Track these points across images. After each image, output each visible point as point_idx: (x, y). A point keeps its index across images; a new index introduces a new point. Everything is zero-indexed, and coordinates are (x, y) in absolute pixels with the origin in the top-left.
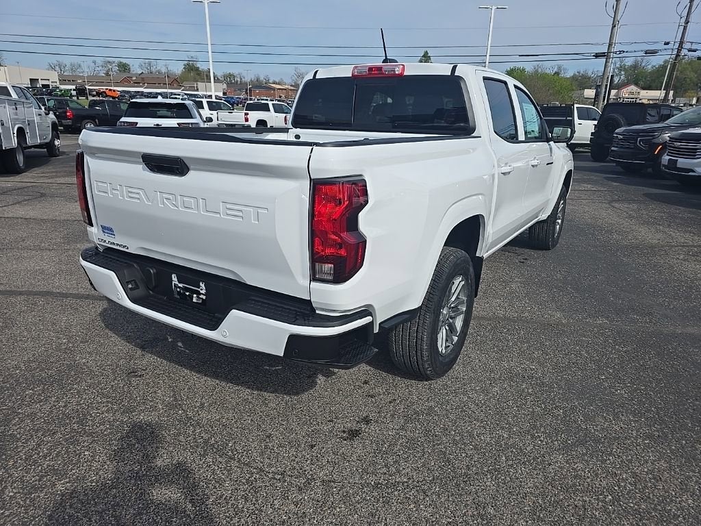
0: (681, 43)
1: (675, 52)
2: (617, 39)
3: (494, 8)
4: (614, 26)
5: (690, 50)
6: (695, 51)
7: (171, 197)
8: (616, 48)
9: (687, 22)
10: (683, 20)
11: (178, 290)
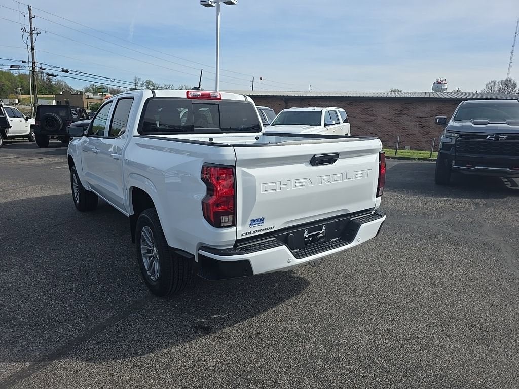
5: (41, 69)
6: (44, 69)
7: (327, 177)
9: (33, 49)
11: (306, 239)
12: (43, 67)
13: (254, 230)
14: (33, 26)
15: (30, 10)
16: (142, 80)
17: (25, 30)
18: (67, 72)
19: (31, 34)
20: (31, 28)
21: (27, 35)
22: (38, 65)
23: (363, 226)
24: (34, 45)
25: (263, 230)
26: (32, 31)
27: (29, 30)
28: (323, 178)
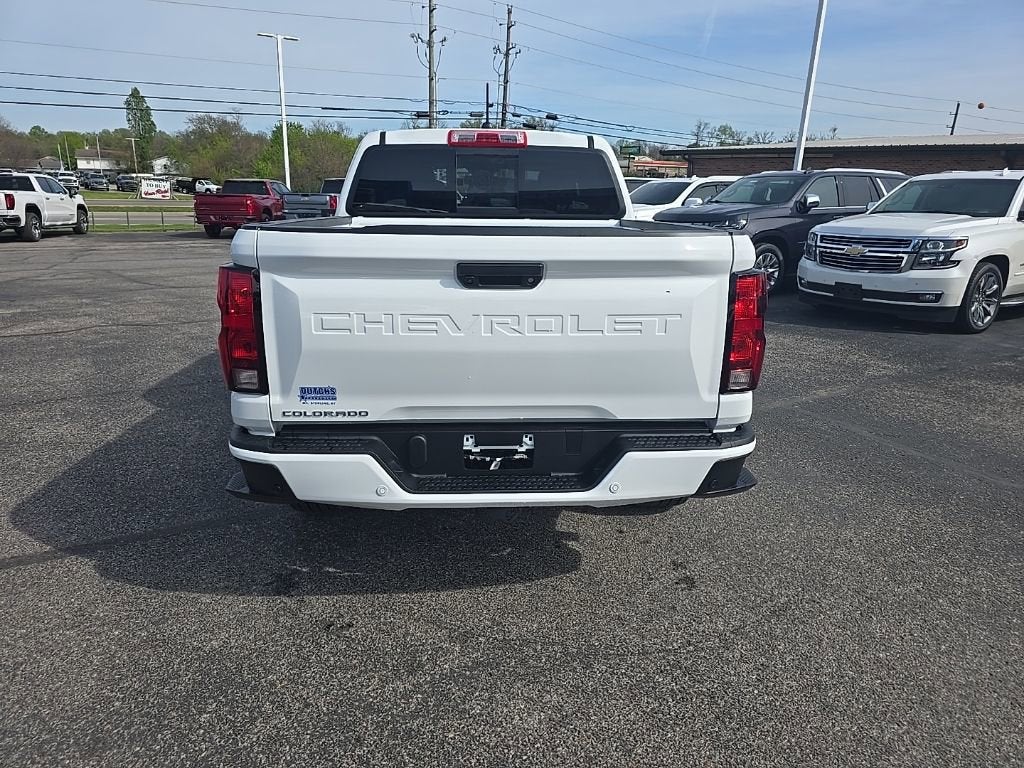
0: (504, 106)
1: (500, 116)
2: (438, 96)
3: (280, 38)
4: (431, 80)
5: (514, 115)
6: (519, 116)
7: (509, 320)
8: (439, 107)
9: (506, 82)
10: (502, 78)
11: (472, 457)
12: (518, 111)
13: (313, 411)
14: (511, 41)
15: (510, 12)
16: (712, 125)
17: (497, 49)
18: (554, 118)
19: (507, 55)
20: (508, 44)
21: (501, 57)
22: (510, 109)
23: (631, 457)
24: (510, 73)
25: (338, 414)
26: (508, 50)
27: (503, 49)
28: (494, 319)
